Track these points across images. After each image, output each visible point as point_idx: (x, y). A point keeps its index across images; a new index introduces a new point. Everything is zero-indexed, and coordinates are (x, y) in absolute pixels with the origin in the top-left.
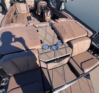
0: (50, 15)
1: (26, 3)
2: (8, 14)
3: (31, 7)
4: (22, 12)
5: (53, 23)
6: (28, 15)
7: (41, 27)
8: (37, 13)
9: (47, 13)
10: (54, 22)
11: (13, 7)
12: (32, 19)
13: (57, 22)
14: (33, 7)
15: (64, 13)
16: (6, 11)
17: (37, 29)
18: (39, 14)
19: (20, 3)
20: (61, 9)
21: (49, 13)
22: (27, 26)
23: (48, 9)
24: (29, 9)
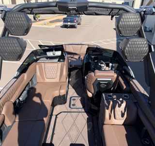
4: (47, 80)
21: (120, 109)
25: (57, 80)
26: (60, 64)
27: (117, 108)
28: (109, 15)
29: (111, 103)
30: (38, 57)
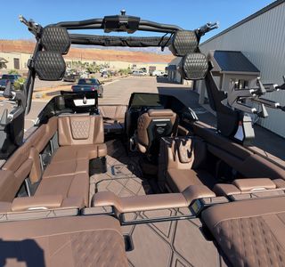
0: (189, 156)
1: (97, 113)
2: (21, 155)
3: (112, 122)
4: (75, 142)
5: (207, 202)
6: (95, 151)
7: (146, 222)
8: (135, 145)
9: (177, 148)
10: (213, 195)
11: (47, 127)
12: (108, 166)
13: (231, 199)
14: (123, 121)
15: (258, 152)
16: (16, 145)
17: (126, 230)
18: (143, 149)
19: (75, 114)
20: (239, 136)
21: (186, 148)
22: (80, 213)
23: (181, 134)
24: (105, 130)
25: (90, 141)
26: (93, 118)
27: (181, 147)
28: (158, 46)
29: (174, 142)
30: (57, 112)
